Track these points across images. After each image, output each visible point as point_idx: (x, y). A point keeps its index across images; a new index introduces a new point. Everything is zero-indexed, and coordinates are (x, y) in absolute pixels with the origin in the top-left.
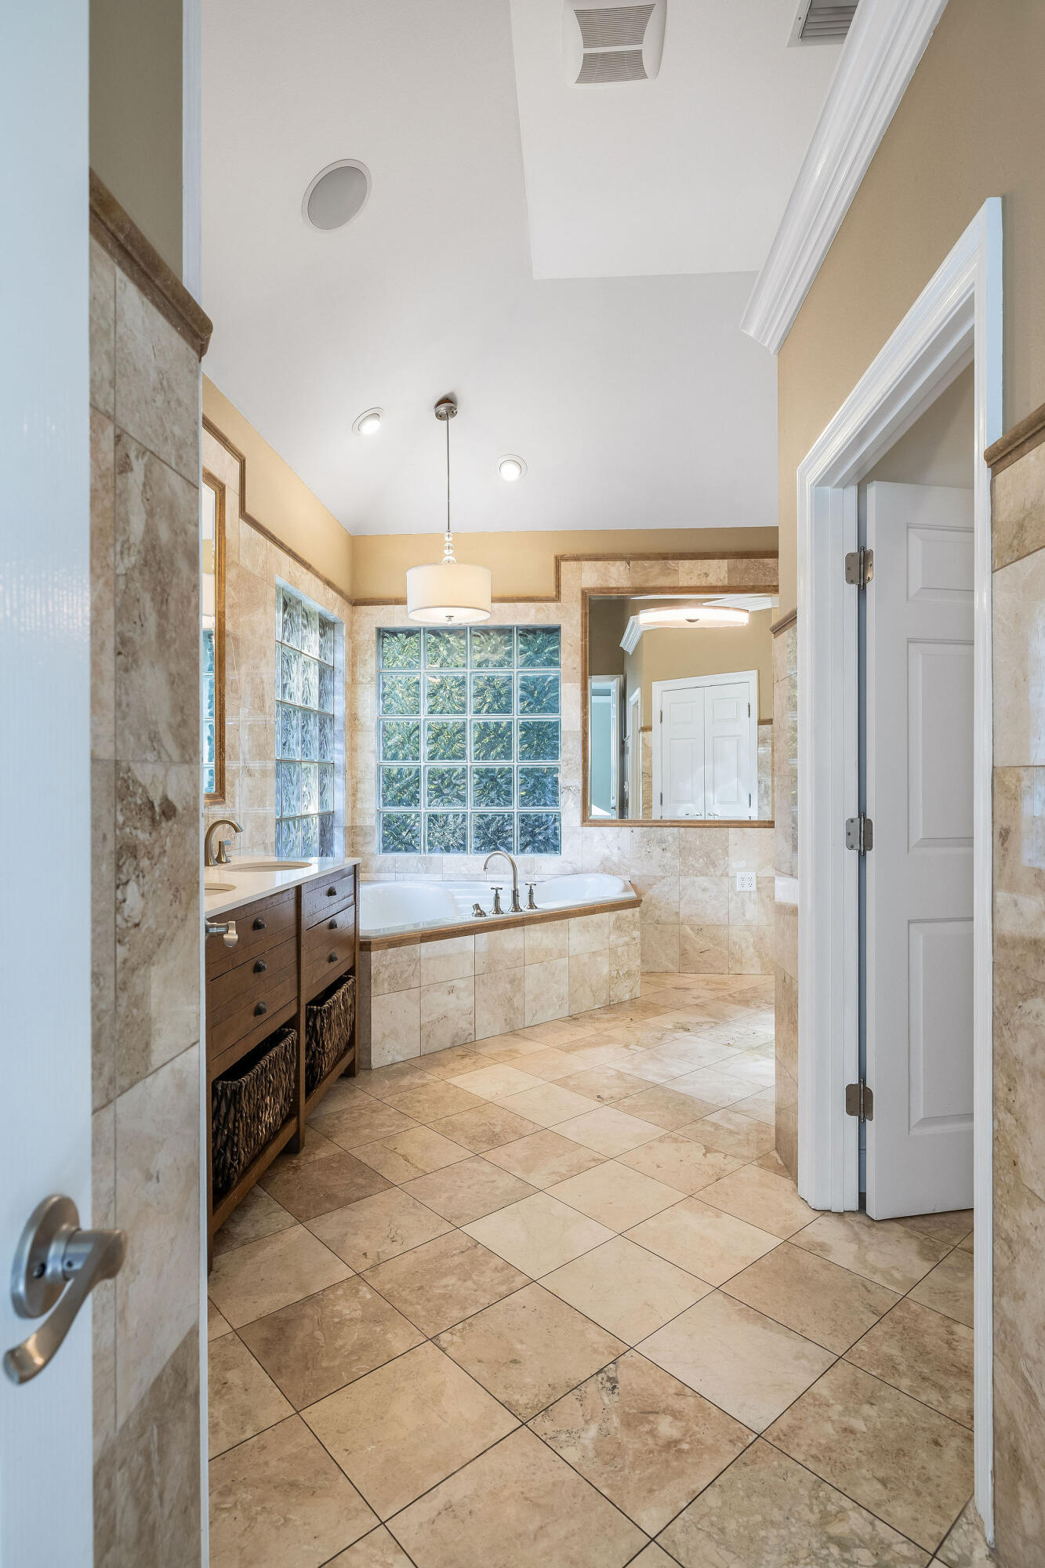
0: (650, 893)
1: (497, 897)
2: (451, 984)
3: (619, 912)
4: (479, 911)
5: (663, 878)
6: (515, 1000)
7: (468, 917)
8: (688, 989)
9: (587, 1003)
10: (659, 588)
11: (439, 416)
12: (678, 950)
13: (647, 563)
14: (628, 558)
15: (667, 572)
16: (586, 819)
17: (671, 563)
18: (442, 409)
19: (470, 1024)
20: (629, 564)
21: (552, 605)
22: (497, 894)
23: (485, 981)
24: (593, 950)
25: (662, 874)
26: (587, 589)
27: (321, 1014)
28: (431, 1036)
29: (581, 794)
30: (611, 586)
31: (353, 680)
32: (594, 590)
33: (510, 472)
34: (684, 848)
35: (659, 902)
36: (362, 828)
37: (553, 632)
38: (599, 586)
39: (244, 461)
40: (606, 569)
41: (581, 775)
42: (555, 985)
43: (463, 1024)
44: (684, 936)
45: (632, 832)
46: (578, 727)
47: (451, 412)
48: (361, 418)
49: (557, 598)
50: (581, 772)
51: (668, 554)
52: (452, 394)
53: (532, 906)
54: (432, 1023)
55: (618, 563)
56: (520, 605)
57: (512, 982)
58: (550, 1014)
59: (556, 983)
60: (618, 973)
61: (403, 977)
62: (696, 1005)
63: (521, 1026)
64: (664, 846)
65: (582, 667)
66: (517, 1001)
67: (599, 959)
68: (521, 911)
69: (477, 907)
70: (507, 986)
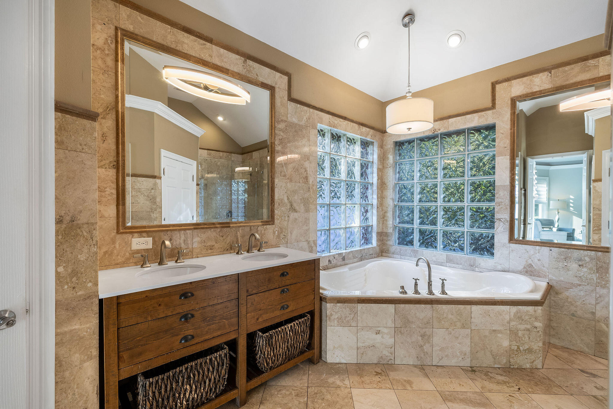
0: (567, 293)
1: (416, 284)
2: (379, 329)
3: (520, 307)
4: (403, 290)
5: (580, 285)
6: (425, 347)
7: (396, 294)
8: (594, 376)
9: (487, 361)
10: (579, 82)
11: (405, 25)
12: (593, 339)
13: (567, 68)
14: (548, 69)
15: (587, 69)
16: (512, 239)
17: (592, 62)
18: (407, 20)
19: (391, 353)
20: (550, 73)
21: (490, 112)
22: (416, 282)
23: (402, 332)
24: (494, 329)
25: (578, 282)
26: (514, 97)
27: (262, 338)
28: (364, 354)
29: (508, 224)
30: (535, 90)
31: (383, 167)
32: (520, 97)
33: (455, 41)
34: (601, 267)
35: (575, 302)
36: (386, 233)
37: (491, 128)
38: (525, 93)
39: (291, 76)
40: (531, 81)
41: (509, 212)
42: (458, 345)
43: (386, 353)
44: (600, 331)
45: (551, 250)
46: (508, 183)
47: (412, 21)
48: (358, 39)
49: (493, 106)
50: (509, 209)
51: (587, 56)
52: (410, 10)
53: (443, 292)
54: (365, 347)
55: (541, 74)
56: (468, 116)
57: (423, 336)
58: (453, 362)
59: (459, 343)
60: (518, 347)
61: (346, 320)
62: (595, 397)
63: (429, 364)
64: (580, 263)
65: (511, 145)
66: (427, 348)
67: (499, 335)
68: (434, 295)
69: (402, 287)
70: (418, 337)
